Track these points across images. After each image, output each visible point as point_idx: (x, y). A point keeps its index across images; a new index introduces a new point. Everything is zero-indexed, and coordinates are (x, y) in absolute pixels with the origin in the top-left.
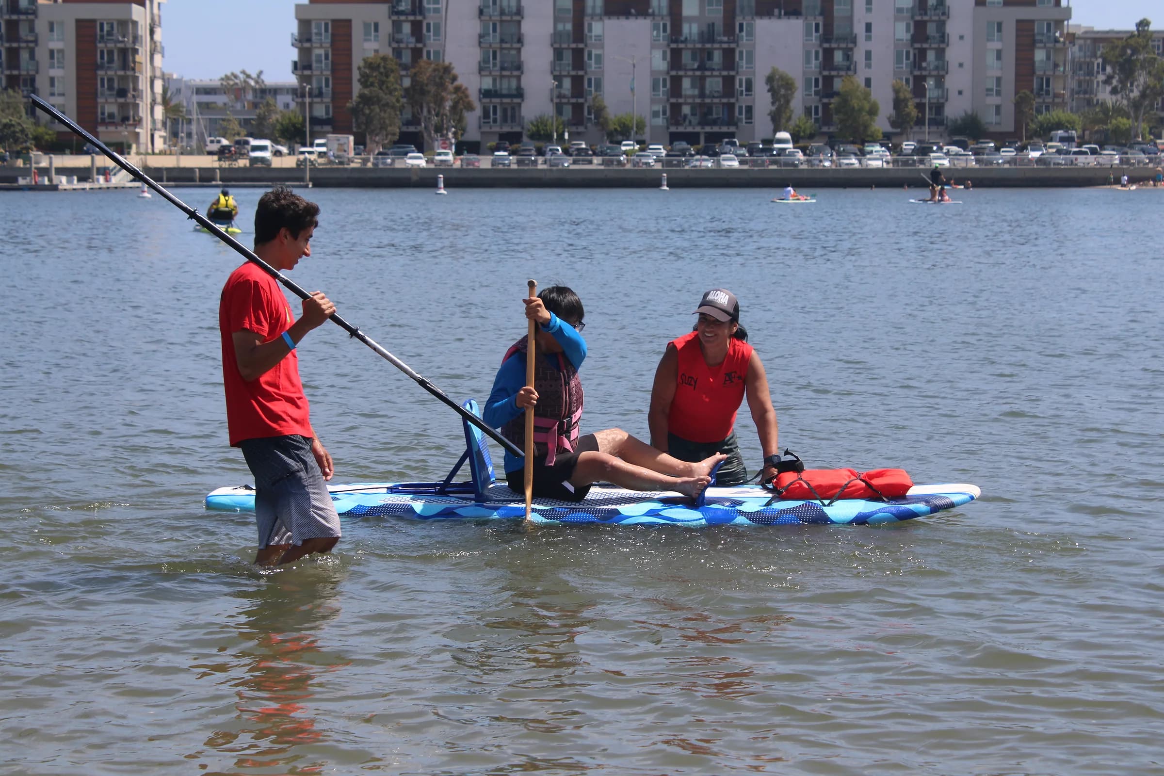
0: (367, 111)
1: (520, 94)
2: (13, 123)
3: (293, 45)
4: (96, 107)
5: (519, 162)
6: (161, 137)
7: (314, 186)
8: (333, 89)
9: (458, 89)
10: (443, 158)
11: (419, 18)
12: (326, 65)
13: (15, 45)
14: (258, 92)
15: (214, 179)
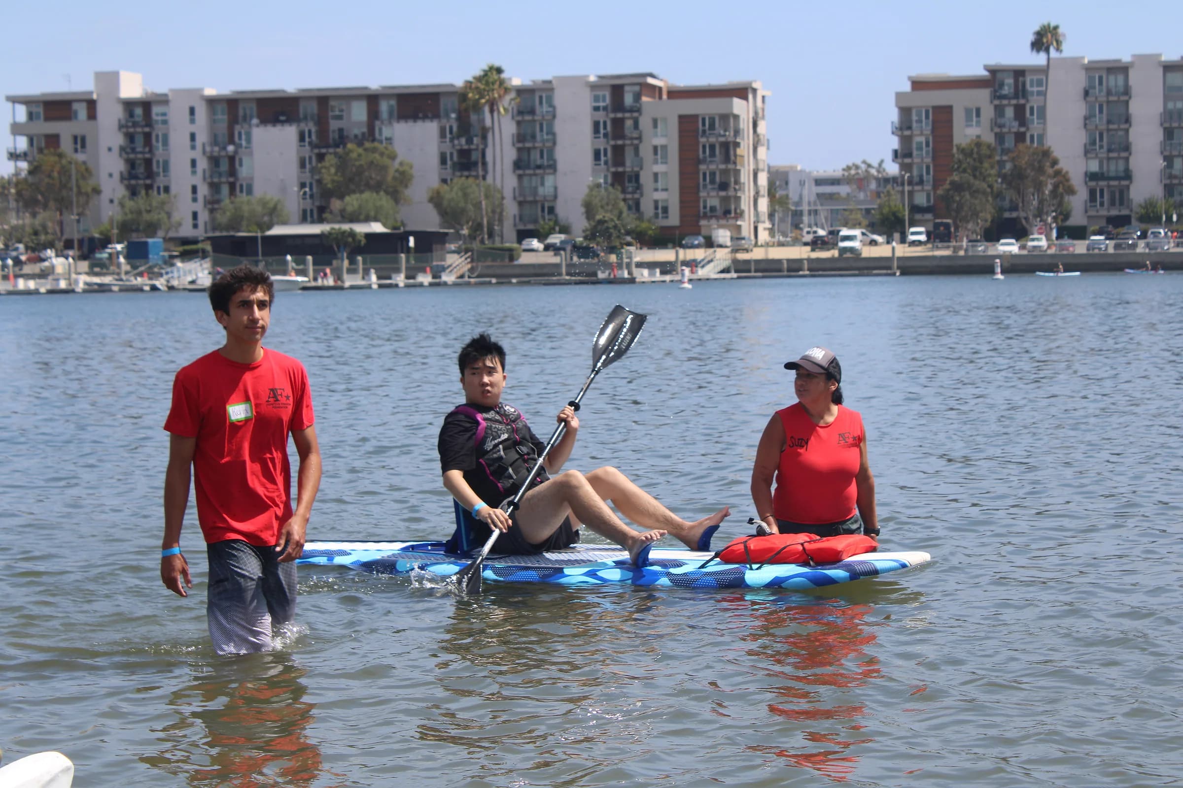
0: (957, 198)
1: (1128, 175)
2: (606, 219)
3: (893, 133)
4: (698, 201)
5: (1117, 247)
6: (765, 229)
7: (902, 274)
8: (934, 176)
9: (1058, 173)
10: (1035, 243)
11: (1022, 101)
12: (927, 153)
13: (620, 142)
14: (882, 182)
15: (801, 269)
